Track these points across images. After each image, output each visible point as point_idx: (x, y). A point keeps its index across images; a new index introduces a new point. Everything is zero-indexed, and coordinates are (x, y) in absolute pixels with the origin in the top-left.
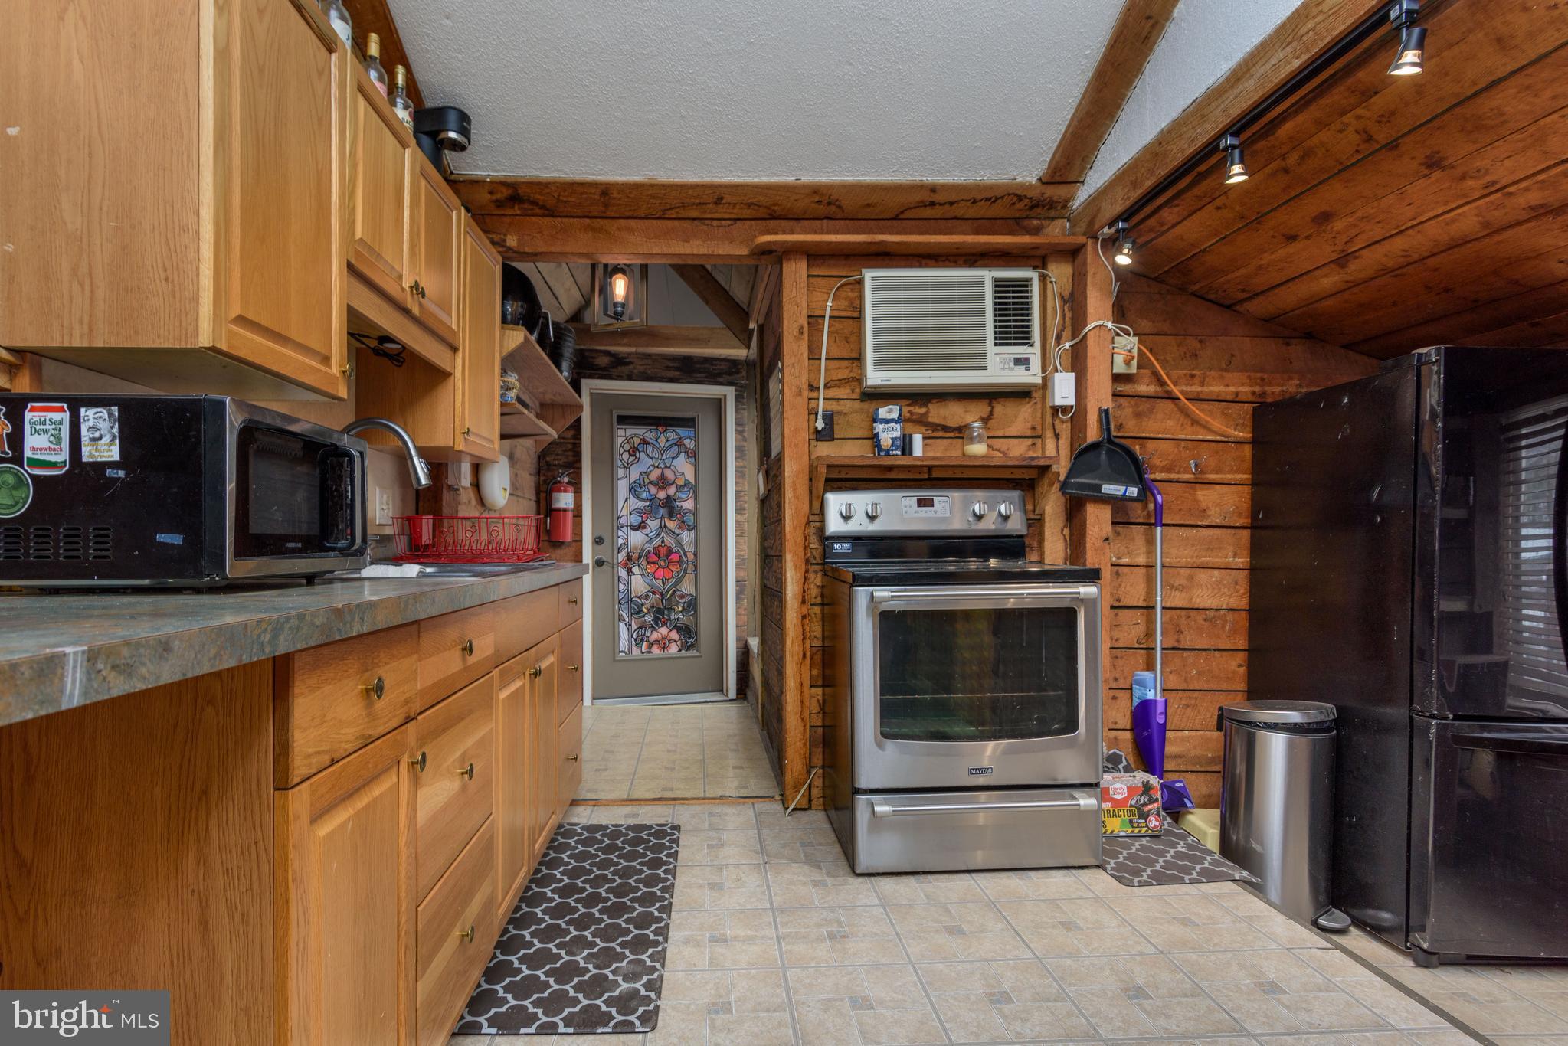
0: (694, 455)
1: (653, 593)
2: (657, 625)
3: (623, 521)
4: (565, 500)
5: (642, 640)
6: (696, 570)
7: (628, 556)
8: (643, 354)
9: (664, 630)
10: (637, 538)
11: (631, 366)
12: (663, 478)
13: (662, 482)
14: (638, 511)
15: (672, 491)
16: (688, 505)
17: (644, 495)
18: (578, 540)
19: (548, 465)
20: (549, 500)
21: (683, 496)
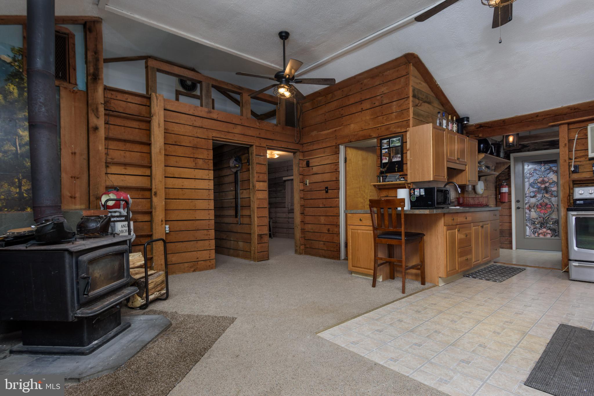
0: (556, 172)
1: (540, 218)
2: (542, 228)
3: (527, 195)
4: (505, 190)
5: (535, 233)
6: (558, 210)
7: (529, 206)
8: (534, 143)
9: (545, 230)
10: (533, 200)
11: (529, 147)
12: (543, 181)
13: (543, 182)
14: (533, 192)
15: (547, 185)
16: (554, 189)
17: (536, 187)
18: (510, 201)
19: (499, 180)
20: (500, 190)
21: (552, 186)
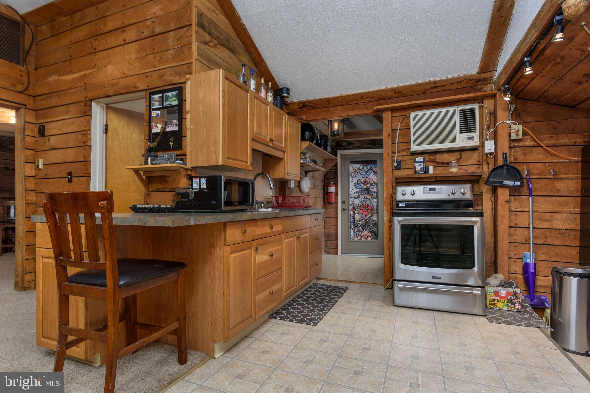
0: (376, 173)
1: (362, 220)
2: (364, 230)
3: (352, 196)
4: (332, 189)
5: (358, 235)
6: (377, 212)
7: (353, 207)
8: (358, 140)
9: (366, 232)
10: (357, 201)
11: (354, 145)
12: (365, 181)
13: (365, 183)
14: (357, 192)
15: (369, 185)
16: (374, 190)
17: (359, 187)
18: (337, 202)
19: (327, 178)
20: (327, 190)
21: (373, 187)
